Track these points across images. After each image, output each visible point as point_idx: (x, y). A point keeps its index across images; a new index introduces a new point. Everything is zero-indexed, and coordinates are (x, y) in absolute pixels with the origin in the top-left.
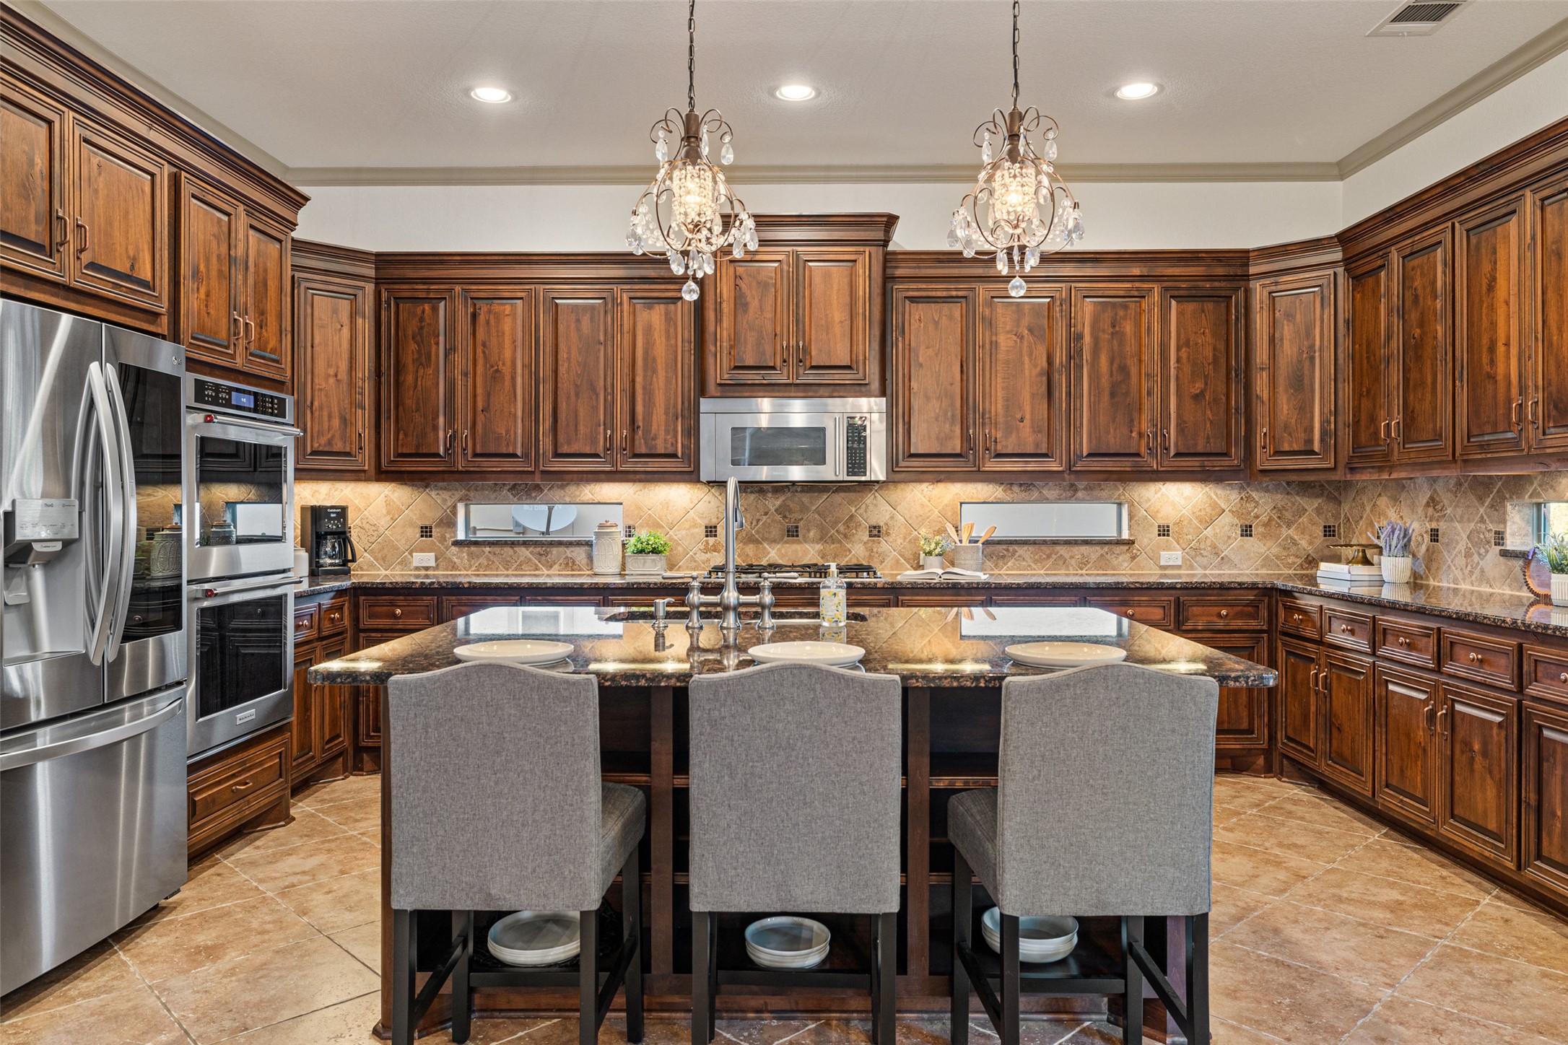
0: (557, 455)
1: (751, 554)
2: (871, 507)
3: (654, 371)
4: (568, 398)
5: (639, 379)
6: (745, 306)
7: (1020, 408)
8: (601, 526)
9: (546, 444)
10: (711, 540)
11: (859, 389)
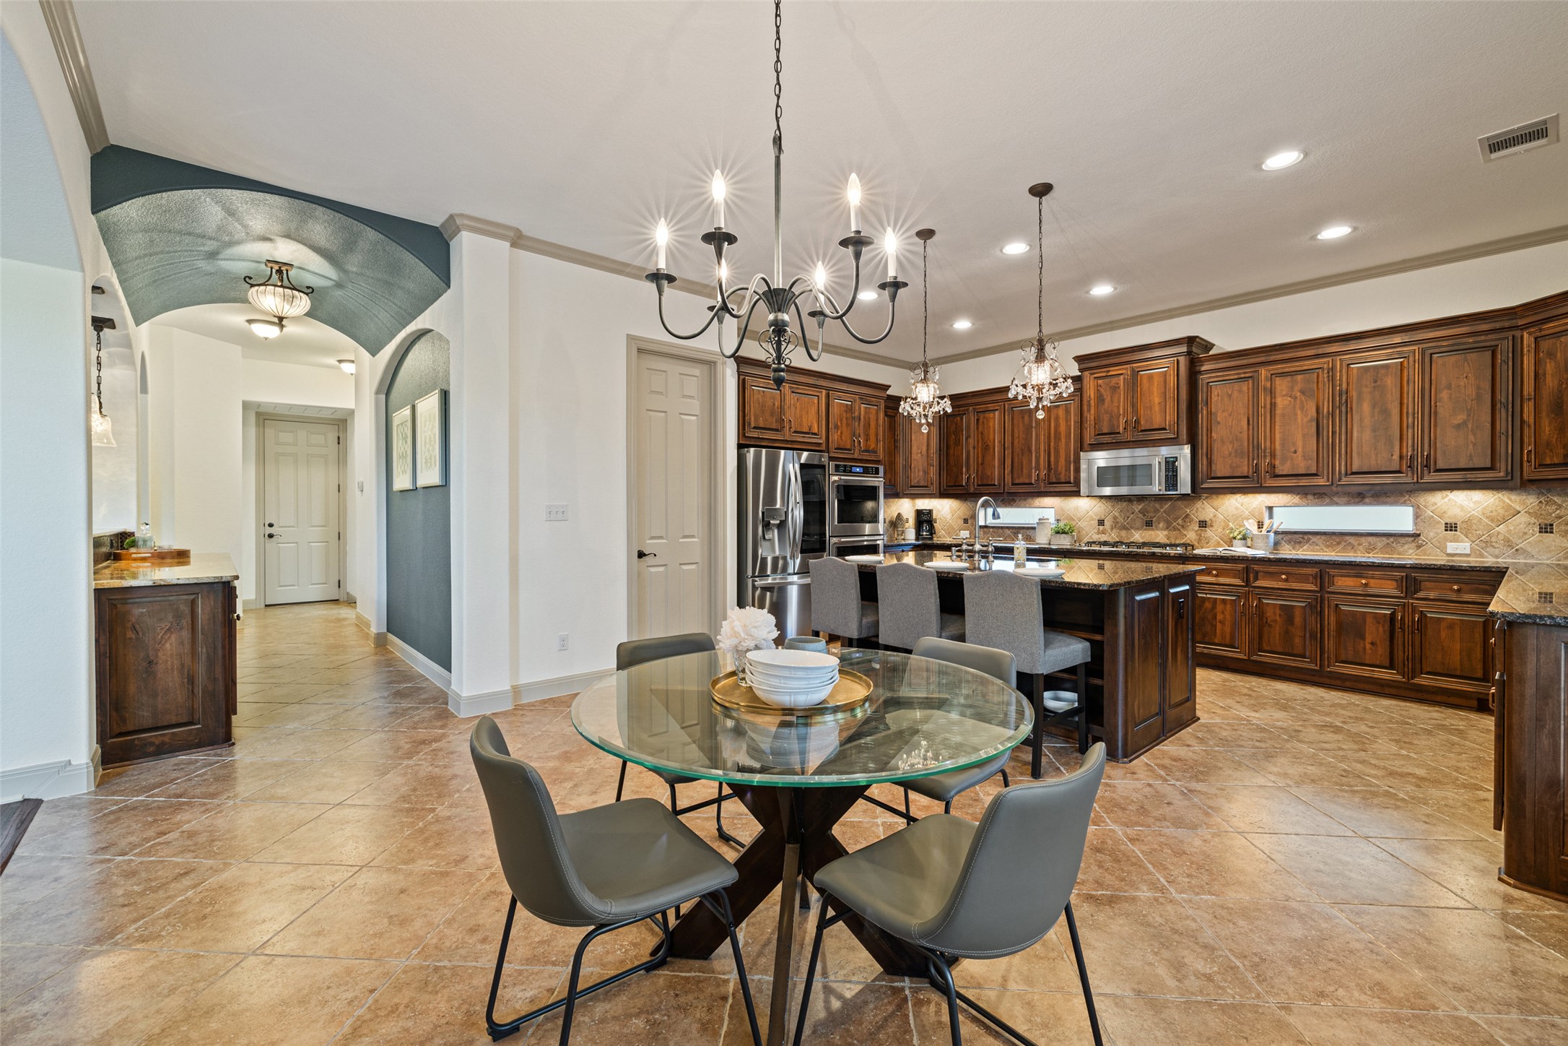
0: (1013, 484)
1: (1124, 535)
2: (1200, 509)
3: (1060, 439)
4: (1018, 456)
5: (1052, 444)
6: (1103, 400)
7: (1294, 444)
8: (1040, 519)
9: (1008, 479)
10: (1101, 528)
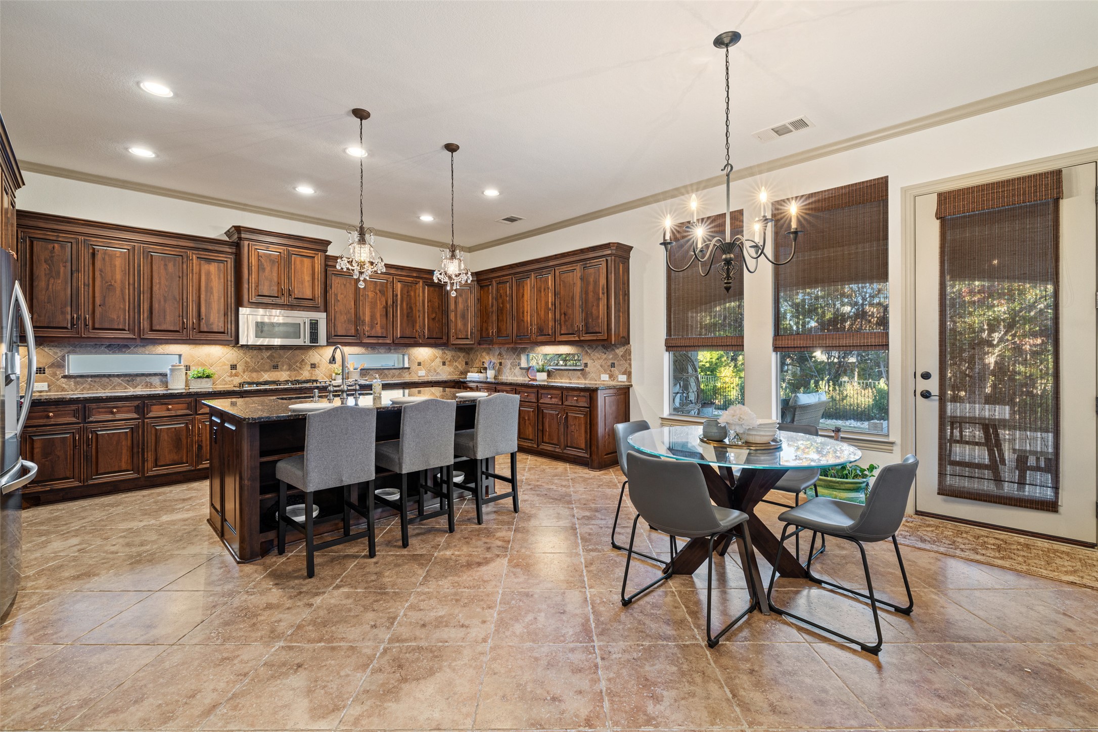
0: (152, 330)
1: (255, 377)
2: (311, 356)
3: (212, 293)
4: (160, 302)
5: (203, 296)
6: (264, 269)
7: (376, 319)
8: (172, 366)
9: (145, 324)
10: (234, 371)
11: (315, 309)
